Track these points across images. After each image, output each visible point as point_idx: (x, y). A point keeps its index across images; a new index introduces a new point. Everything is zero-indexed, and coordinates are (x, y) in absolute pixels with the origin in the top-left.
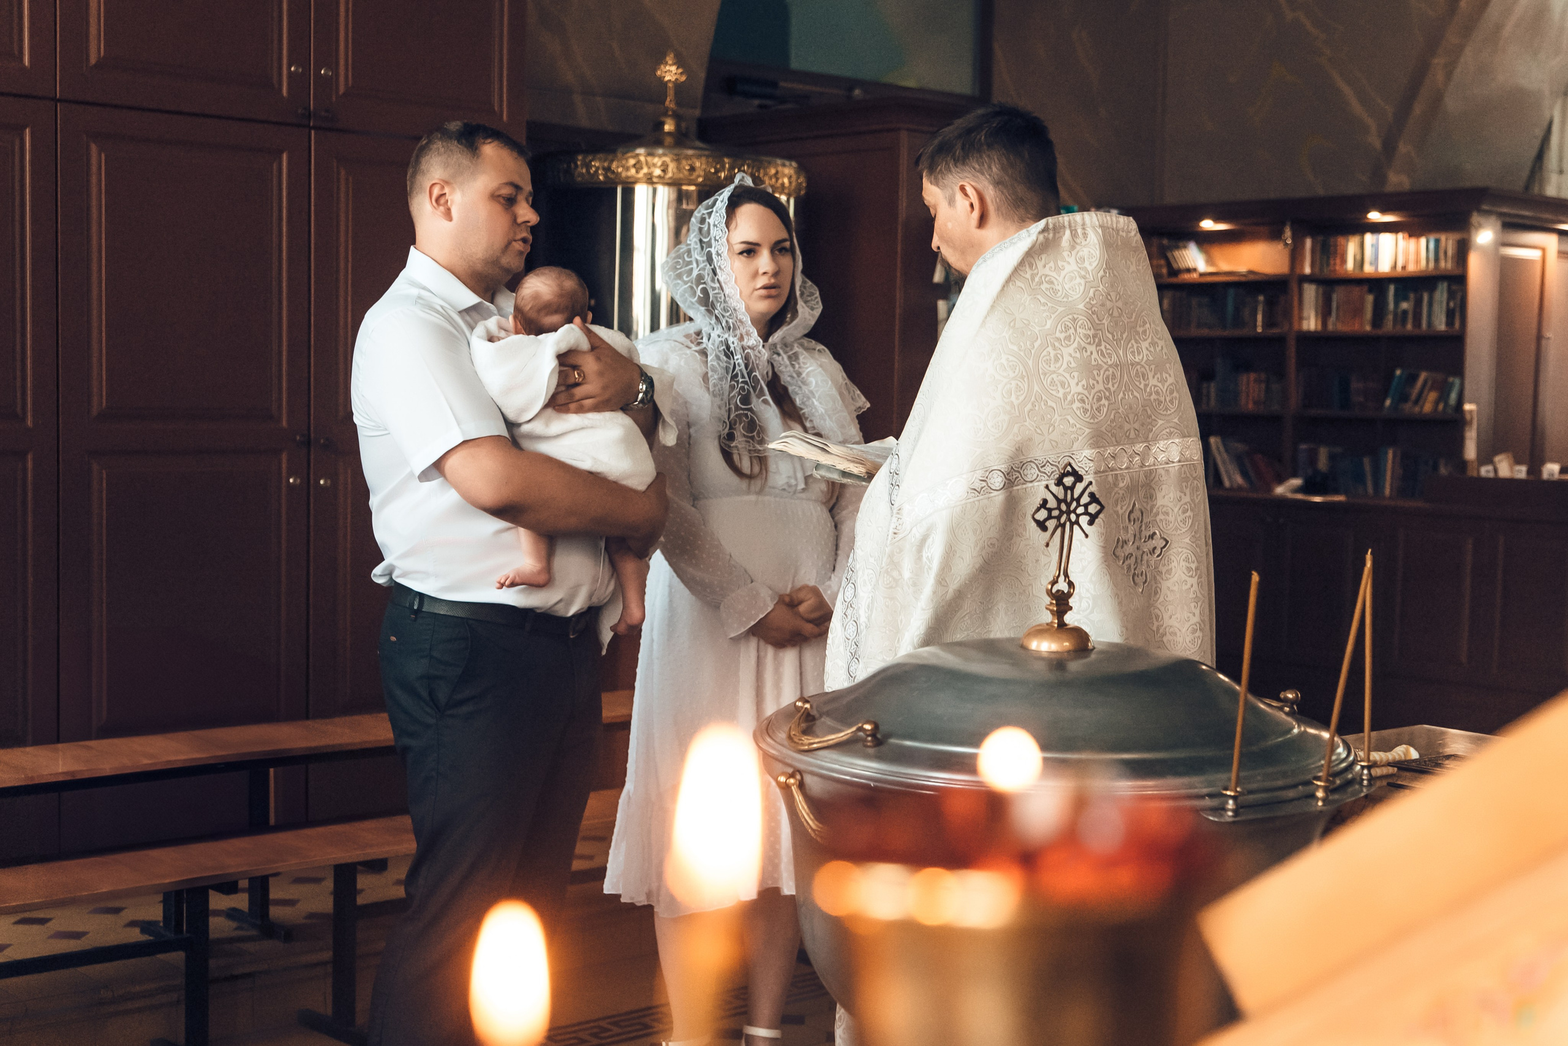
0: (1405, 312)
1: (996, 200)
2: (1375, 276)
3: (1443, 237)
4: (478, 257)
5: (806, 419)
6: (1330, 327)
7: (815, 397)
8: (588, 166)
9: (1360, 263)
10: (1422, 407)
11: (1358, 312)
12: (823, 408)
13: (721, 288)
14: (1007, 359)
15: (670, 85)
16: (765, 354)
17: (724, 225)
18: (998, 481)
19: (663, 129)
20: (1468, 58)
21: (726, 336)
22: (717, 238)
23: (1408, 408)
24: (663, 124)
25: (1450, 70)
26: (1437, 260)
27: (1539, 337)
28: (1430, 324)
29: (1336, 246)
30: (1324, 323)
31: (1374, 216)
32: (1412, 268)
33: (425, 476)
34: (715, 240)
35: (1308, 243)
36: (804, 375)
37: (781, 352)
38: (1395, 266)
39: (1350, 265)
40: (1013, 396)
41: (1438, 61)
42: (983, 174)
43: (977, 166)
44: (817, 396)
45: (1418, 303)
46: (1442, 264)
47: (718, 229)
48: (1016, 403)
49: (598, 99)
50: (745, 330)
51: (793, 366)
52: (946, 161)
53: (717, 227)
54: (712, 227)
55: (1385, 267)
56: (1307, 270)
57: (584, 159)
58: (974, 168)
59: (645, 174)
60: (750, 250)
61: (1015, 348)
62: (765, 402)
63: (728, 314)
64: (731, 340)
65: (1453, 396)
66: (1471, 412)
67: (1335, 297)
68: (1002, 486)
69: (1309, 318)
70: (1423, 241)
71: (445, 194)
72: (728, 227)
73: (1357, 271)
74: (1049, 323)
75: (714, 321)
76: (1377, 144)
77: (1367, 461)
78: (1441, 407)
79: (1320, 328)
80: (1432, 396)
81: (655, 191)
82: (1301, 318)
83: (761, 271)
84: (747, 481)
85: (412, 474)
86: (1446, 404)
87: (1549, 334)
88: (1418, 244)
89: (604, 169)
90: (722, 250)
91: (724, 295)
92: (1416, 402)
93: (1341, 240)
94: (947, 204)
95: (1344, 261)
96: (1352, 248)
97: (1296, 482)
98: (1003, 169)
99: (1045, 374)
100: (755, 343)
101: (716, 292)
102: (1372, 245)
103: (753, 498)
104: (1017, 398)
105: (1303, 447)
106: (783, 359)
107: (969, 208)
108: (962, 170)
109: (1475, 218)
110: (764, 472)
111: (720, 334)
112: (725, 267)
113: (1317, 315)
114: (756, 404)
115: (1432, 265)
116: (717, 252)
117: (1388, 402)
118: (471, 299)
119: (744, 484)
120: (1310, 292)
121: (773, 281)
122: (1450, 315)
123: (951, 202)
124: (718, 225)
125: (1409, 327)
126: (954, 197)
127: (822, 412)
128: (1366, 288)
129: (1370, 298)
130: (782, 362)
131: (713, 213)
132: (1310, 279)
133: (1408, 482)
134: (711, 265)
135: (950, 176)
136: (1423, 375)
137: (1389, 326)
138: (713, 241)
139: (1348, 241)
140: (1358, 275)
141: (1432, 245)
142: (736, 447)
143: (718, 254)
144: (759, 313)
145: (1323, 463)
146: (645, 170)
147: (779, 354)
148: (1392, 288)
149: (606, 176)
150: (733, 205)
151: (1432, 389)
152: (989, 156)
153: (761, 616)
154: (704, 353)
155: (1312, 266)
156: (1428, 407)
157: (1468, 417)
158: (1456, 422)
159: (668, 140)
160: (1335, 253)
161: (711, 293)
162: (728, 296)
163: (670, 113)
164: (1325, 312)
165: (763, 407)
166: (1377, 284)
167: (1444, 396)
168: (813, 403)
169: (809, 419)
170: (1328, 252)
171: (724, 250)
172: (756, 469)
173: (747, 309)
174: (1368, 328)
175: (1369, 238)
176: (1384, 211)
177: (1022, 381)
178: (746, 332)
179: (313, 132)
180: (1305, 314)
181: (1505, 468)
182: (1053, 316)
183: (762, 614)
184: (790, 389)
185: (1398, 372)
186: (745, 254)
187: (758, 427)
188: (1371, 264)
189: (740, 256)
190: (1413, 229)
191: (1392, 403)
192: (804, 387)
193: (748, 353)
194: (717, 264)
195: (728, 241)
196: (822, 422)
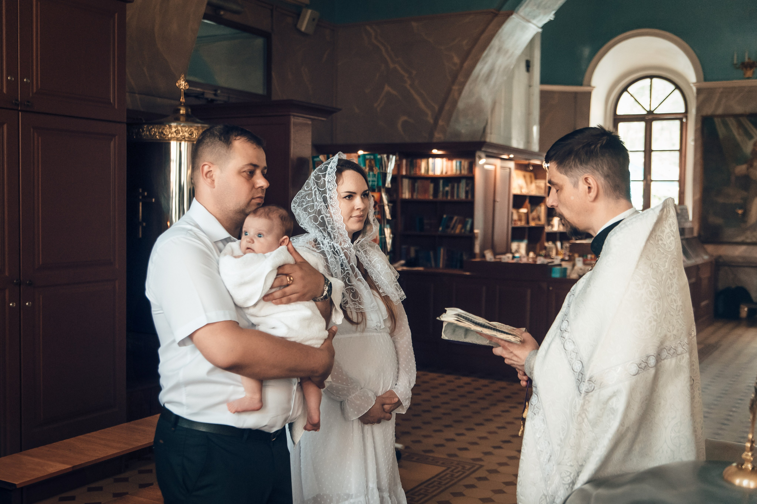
0: (447, 192)
1: (605, 186)
2: (434, 176)
3: (463, 162)
4: (230, 209)
5: (380, 288)
6: (415, 197)
7: (381, 275)
8: (150, 131)
9: (427, 170)
10: (455, 231)
11: (426, 191)
12: (387, 281)
13: (331, 216)
14: (652, 288)
15: (182, 90)
16: (353, 252)
17: (335, 182)
18: (652, 361)
19: (180, 112)
20: (467, 88)
21: (332, 243)
22: (331, 189)
23: (450, 231)
24: (180, 110)
25: (460, 92)
26: (461, 170)
27: (494, 201)
28: (458, 196)
29: (416, 163)
30: (412, 195)
31: (435, 151)
32: (449, 173)
33: (182, 343)
34: (329, 190)
35: (404, 162)
36: (373, 262)
37: (360, 249)
38: (442, 173)
39: (423, 171)
40: (657, 310)
41: (455, 88)
42: (598, 171)
43: (595, 166)
44: (382, 275)
45: (453, 188)
46: (463, 172)
47: (331, 184)
48: (658, 314)
49: (137, 95)
50: (343, 239)
51: (367, 258)
52: (575, 161)
53: (330, 183)
54: (326, 183)
55: (438, 173)
56: (404, 173)
57: (148, 127)
58: (593, 167)
59: (181, 136)
60: (350, 196)
61: (655, 281)
62: (359, 280)
63: (334, 231)
64: (336, 245)
65: (468, 227)
66: (477, 233)
67: (416, 185)
68: (654, 365)
69: (405, 193)
70: (454, 162)
71: (211, 171)
72: (337, 183)
73: (426, 174)
74: (667, 264)
75: (326, 235)
76: (431, 121)
77: (432, 253)
78: (463, 231)
79: (410, 197)
80: (460, 226)
81: (180, 144)
82: (402, 193)
83: (356, 208)
84: (356, 326)
85: (174, 341)
86: (465, 230)
87: (498, 199)
88: (452, 163)
89: (159, 133)
90: (334, 196)
91: (333, 220)
92: (453, 229)
93: (418, 161)
94: (572, 186)
95: (420, 169)
96: (423, 164)
97: (403, 262)
98: (610, 168)
99: (668, 296)
100: (349, 246)
101: (328, 218)
102: (433, 164)
103: (358, 335)
104: (659, 312)
105: (404, 247)
106: (362, 253)
107: (587, 190)
108: (586, 168)
109: (478, 153)
110: (364, 320)
111: (329, 242)
112: (335, 205)
113: (409, 192)
114: (354, 282)
115: (458, 172)
116: (330, 196)
117: (441, 229)
118: (225, 234)
119: (354, 327)
120: (406, 182)
121: (362, 213)
122: (467, 193)
123: (576, 185)
124: (331, 182)
125: (449, 198)
126: (578, 182)
127: (387, 283)
128: (429, 181)
129: (432, 186)
130: (362, 255)
131: (327, 175)
132: (406, 177)
133: (450, 263)
134: (325, 204)
135: (577, 171)
136: (455, 218)
137: (440, 197)
138: (327, 191)
139: (422, 161)
140: (426, 175)
141: (458, 164)
142: (349, 307)
143: (331, 198)
144: (353, 230)
145: (413, 254)
146: (181, 134)
147: (359, 251)
148: (441, 182)
149: (160, 137)
150: (339, 171)
151: (459, 223)
152: (602, 160)
153: (370, 408)
154: (323, 253)
155: (406, 171)
156: (458, 231)
157: (476, 235)
158: (471, 237)
159: (182, 119)
160: (416, 166)
161: (326, 219)
162: (336, 221)
163: (182, 104)
164: (412, 190)
165: (359, 283)
166: (435, 180)
167: (464, 226)
168: (381, 278)
169: (381, 288)
170: (413, 165)
171: (335, 196)
172: (360, 319)
173: (347, 228)
174: (431, 198)
175: (431, 160)
176: (439, 149)
177: (660, 301)
178: (343, 240)
179: (20, 113)
180: (404, 191)
181: (489, 256)
182: (668, 260)
183: (370, 406)
184: (368, 271)
185: (445, 216)
186: (347, 198)
187: (359, 295)
188: (432, 171)
189: (344, 199)
190: (450, 156)
191: (442, 228)
192: (375, 269)
193: (345, 252)
194: (330, 204)
195: (337, 190)
196: (388, 289)
